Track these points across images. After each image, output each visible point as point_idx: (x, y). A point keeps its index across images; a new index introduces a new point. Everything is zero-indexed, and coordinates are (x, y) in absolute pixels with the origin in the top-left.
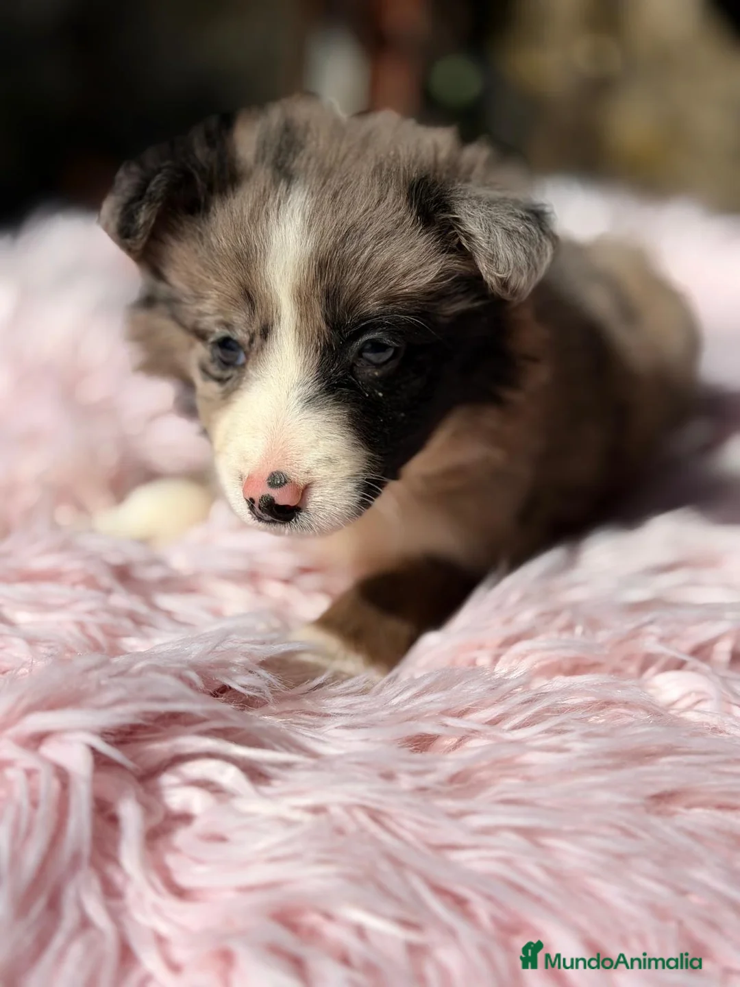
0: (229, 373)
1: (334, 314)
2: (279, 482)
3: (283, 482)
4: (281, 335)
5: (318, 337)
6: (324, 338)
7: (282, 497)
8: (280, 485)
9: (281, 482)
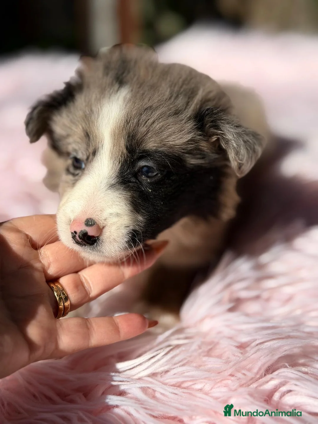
0: (77, 172)
1: (131, 145)
2: (91, 224)
3: (93, 224)
4: (102, 153)
5: (121, 156)
6: (124, 157)
7: (91, 232)
8: (91, 225)
9: (92, 224)
